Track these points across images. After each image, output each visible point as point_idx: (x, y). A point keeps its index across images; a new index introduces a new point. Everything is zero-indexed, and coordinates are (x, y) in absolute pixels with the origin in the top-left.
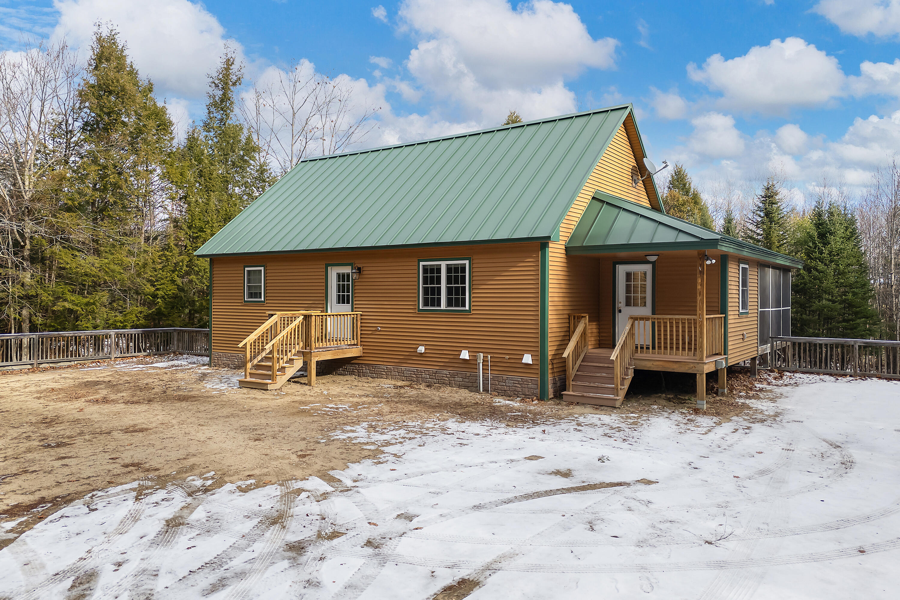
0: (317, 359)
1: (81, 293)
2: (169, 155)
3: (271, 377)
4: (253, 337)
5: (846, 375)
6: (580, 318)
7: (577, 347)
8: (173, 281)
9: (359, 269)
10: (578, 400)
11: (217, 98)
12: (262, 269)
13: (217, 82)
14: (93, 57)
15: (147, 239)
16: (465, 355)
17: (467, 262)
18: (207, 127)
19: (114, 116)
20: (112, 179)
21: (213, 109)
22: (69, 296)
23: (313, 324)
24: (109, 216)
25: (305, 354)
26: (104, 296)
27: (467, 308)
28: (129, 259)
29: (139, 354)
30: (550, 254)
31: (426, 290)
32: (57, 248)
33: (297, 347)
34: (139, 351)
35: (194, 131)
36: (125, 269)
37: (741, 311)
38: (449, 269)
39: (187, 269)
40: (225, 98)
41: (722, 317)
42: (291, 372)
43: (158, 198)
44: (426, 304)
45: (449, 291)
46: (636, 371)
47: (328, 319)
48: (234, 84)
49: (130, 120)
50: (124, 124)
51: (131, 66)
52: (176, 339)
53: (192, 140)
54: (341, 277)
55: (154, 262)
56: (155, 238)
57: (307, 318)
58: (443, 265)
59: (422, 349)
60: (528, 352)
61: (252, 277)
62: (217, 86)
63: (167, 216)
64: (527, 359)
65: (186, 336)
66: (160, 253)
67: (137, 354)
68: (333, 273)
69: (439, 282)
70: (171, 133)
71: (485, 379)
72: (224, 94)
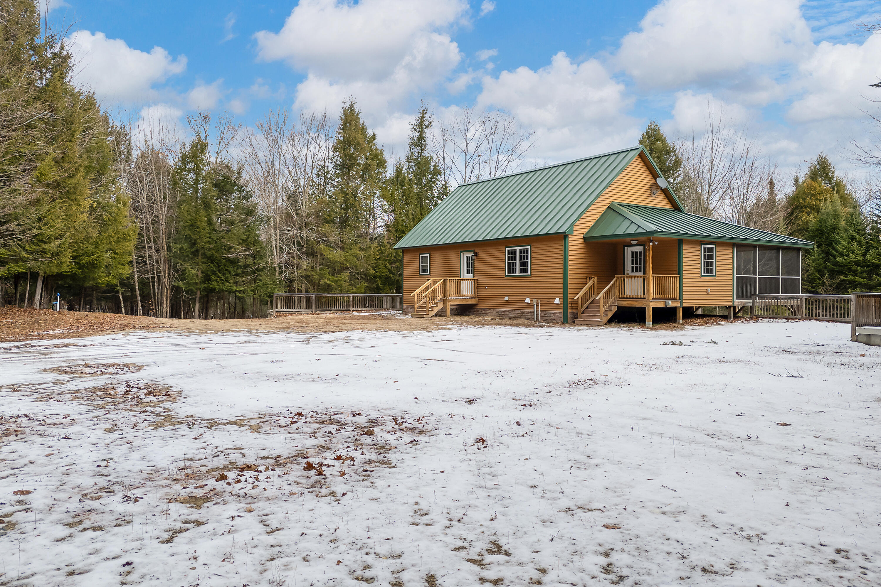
0: (450, 303)
1: (333, 274)
2: (384, 183)
3: (427, 311)
4: (418, 291)
5: (796, 319)
6: (590, 278)
7: (586, 293)
8: (386, 267)
9: (477, 253)
10: (582, 322)
11: (415, 139)
12: (428, 255)
13: (415, 127)
14: (342, 124)
15: (371, 240)
16: (528, 300)
17: (529, 247)
18: (409, 159)
19: (353, 161)
20: (351, 201)
21: (413, 147)
22: (327, 276)
23: (448, 284)
24: (349, 225)
25: (444, 300)
26: (345, 276)
27: (529, 274)
28: (360, 253)
29: (365, 309)
30: (569, 242)
31: (509, 264)
32: (322, 246)
33: (440, 296)
34: (365, 307)
35: (400, 164)
36: (357, 259)
37: (703, 274)
38: (520, 251)
39: (394, 259)
40: (421, 137)
41: (676, 277)
42: (436, 310)
43: (378, 211)
44: (509, 272)
45: (521, 264)
46: (619, 308)
47: (462, 282)
48: (427, 127)
49: (362, 161)
50: (359, 165)
51: (363, 124)
52: (386, 301)
53: (399, 171)
54: (468, 258)
55: (374, 254)
56: (375, 239)
57: (445, 280)
58: (518, 249)
59: (507, 298)
60: (557, 297)
61: (423, 260)
62: (415, 130)
63: (383, 224)
64: (557, 301)
65: (391, 299)
66: (378, 248)
67: (364, 309)
68: (464, 256)
69: (515, 260)
70: (385, 168)
71: (537, 314)
72: (420, 135)
